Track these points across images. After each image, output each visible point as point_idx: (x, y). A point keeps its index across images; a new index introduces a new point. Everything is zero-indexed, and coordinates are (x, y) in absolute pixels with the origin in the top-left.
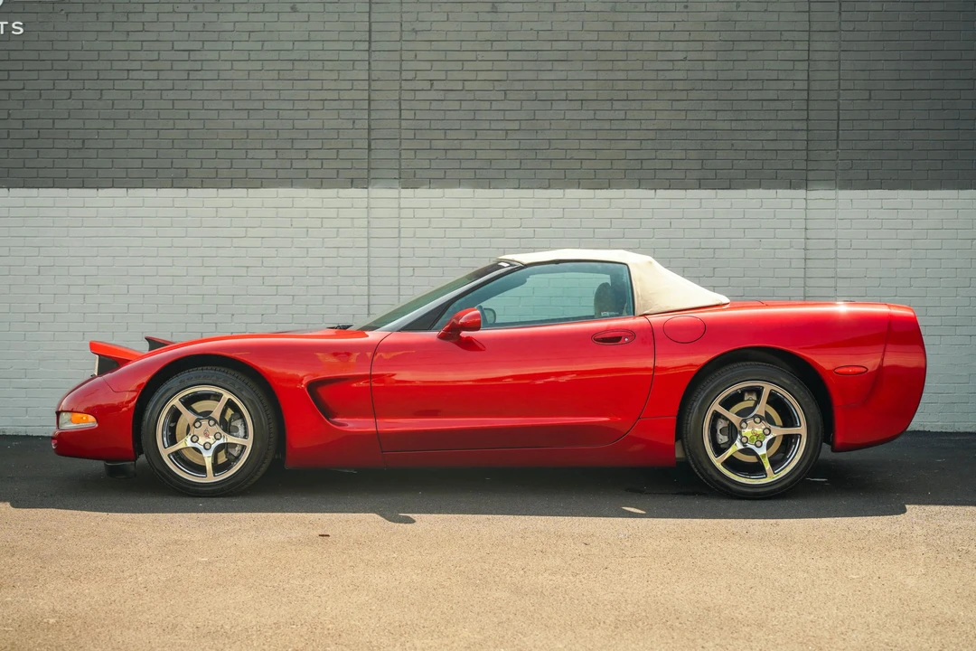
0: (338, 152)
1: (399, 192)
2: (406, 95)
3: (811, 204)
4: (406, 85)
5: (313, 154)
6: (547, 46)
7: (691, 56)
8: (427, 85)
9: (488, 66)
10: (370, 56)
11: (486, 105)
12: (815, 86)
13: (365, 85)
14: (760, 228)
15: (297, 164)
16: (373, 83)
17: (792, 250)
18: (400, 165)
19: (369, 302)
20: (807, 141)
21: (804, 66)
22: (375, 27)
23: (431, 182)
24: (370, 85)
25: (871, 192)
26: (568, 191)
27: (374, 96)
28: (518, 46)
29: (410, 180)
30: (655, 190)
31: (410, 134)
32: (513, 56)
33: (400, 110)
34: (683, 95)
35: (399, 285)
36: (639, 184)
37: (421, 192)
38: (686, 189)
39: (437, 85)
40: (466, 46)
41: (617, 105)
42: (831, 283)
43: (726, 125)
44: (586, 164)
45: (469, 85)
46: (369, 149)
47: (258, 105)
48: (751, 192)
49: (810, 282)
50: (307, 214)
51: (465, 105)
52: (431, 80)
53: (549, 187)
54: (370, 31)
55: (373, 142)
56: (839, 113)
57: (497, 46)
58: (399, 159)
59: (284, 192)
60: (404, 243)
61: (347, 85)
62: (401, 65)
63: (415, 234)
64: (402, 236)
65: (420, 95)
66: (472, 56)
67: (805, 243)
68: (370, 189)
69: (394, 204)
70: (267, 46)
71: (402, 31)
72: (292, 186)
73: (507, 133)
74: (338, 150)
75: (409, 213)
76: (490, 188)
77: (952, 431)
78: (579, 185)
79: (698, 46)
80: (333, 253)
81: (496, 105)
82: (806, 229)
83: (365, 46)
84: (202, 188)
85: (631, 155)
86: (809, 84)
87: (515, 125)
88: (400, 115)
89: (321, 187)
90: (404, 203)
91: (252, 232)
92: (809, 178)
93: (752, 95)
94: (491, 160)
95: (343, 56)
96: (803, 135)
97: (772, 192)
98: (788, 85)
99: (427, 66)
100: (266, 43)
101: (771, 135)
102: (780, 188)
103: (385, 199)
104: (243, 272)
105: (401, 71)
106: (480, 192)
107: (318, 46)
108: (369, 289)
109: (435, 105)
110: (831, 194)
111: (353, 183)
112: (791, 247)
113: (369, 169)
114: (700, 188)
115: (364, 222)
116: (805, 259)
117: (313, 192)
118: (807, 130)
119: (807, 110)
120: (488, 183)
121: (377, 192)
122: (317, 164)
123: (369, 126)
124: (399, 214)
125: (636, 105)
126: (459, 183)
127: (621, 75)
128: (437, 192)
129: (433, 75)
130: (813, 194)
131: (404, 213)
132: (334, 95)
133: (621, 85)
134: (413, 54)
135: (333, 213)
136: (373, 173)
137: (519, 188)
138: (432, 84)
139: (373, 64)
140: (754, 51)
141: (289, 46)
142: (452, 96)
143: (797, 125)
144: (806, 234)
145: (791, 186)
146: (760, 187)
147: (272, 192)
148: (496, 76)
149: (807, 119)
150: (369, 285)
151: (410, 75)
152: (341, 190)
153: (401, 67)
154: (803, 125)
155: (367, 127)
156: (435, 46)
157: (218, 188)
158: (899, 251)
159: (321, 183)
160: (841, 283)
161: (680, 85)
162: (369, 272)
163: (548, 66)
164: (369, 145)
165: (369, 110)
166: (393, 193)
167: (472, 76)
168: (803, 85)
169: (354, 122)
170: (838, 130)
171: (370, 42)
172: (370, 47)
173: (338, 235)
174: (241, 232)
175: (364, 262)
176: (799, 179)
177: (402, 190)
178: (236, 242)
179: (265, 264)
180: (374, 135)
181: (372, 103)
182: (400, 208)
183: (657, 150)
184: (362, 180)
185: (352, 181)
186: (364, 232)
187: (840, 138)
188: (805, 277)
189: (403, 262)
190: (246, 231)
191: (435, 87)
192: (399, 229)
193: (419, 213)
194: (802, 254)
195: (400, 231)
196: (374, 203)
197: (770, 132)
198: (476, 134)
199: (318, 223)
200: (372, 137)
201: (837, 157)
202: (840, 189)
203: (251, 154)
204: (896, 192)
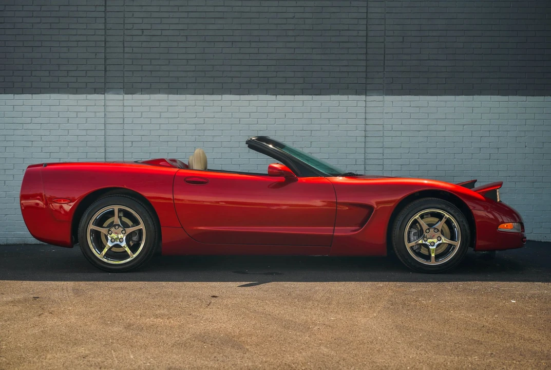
0: (86, 72)
2: (128, 38)
3: (369, 104)
4: (127, 32)
5: (71, 74)
6: (211, 9)
7: (297, 15)
8: (140, 32)
9: (176, 21)
10: (105, 15)
11: (175, 45)
12: (371, 34)
13: (102, 32)
14: (339, 118)
15: (61, 80)
16: (107, 31)
17: (357, 131)
18: (124, 81)
20: (366, 66)
21: (364, 22)
23: (143, 91)
24: (105, 32)
25: (404, 97)
26: (224, 96)
27: (108, 39)
28: (194, 9)
29: (130, 89)
30: (276, 95)
31: (129, 62)
32: (191, 15)
33: (124, 47)
34: (293, 39)
35: (123, 152)
36: (267, 92)
37: (138, 96)
38: (294, 95)
39: (146, 32)
40: (163, 9)
41: (253, 45)
42: (380, 151)
43: (319, 57)
44: (235, 80)
45: (165, 33)
46: (105, 71)
47: (38, 44)
48: (333, 97)
49: (368, 151)
50: (68, 110)
51: (163, 45)
52: (142, 29)
53: (213, 94)
55: (108, 67)
56: (385, 50)
57: (181, 9)
58: (123, 77)
60: (126, 127)
61: (92, 32)
63: (132, 122)
64: (125, 122)
65: (136, 38)
66: (166, 15)
67: (365, 127)
68: (106, 95)
69: (121, 103)
70: (44, 8)
72: (59, 93)
73: (188, 61)
75: (129, 109)
76: (177, 94)
78: (231, 92)
79: (302, 10)
80: (84, 133)
81: (181, 45)
82: (366, 119)
83: (103, 9)
84: (5, 93)
85: (262, 74)
86: (367, 33)
87: (193, 57)
88: (124, 50)
89: (76, 93)
90: (126, 103)
91: (35, 120)
92: (367, 88)
93: (333, 39)
94: (178, 77)
95: (89, 15)
96: (364, 63)
97: (345, 97)
98: (355, 33)
99: (140, 21)
100: (39, 9)
101: (345, 63)
102: (350, 95)
103: (114, 100)
104: (29, 144)
105: (124, 24)
106: (171, 97)
107: (75, 8)
108: (105, 154)
109: (144, 45)
110: (380, 98)
111: (96, 91)
112: (357, 129)
113: (105, 83)
114: (302, 94)
115: (102, 115)
116: (365, 137)
117: (71, 96)
118: (366, 60)
119: (366, 48)
120: (176, 91)
121: (110, 96)
122: (74, 79)
124: (123, 110)
125: (264, 45)
126: (159, 91)
127: (256, 27)
128: (146, 96)
129: (144, 27)
130: (369, 98)
131: (126, 109)
132: (84, 38)
133: (256, 33)
134: (131, 14)
135: (83, 109)
136: (108, 85)
137: (194, 94)
138: (143, 32)
139: (107, 19)
140: (334, 13)
141: (57, 8)
142: (155, 39)
143: (360, 57)
144: (365, 122)
145: (357, 93)
146: (338, 94)
147: (47, 96)
148: (181, 27)
149: (366, 54)
151: (129, 26)
152: (88, 95)
153: (124, 21)
154: (363, 57)
155: (104, 57)
156: (144, 9)
157: (14, 94)
158: (420, 132)
159: (76, 91)
160: (386, 151)
161: (290, 33)
162: (105, 144)
163: (212, 21)
164: (105, 68)
165: (105, 47)
166: (120, 97)
167: (167, 27)
168: (364, 33)
169: (96, 54)
170: (384, 60)
171: (105, 6)
172: (105, 9)
173: (86, 122)
174: (29, 120)
175: (102, 138)
176: (362, 88)
177: (125, 95)
178: (26, 126)
179: (43, 140)
180: (108, 62)
181: (107, 43)
182: (124, 106)
183: (277, 72)
184: (103, 90)
185: (95, 90)
186: (102, 121)
187: (386, 65)
188: (365, 148)
189: (126, 138)
190: (32, 119)
191: (144, 34)
192: (124, 118)
193: (135, 109)
194: (363, 133)
195: (124, 120)
196: (108, 103)
197: (344, 61)
198: (169, 62)
199: (74, 115)
200: (107, 63)
201: (384, 76)
202: (385, 95)
203: (34, 74)
204: (418, 97)
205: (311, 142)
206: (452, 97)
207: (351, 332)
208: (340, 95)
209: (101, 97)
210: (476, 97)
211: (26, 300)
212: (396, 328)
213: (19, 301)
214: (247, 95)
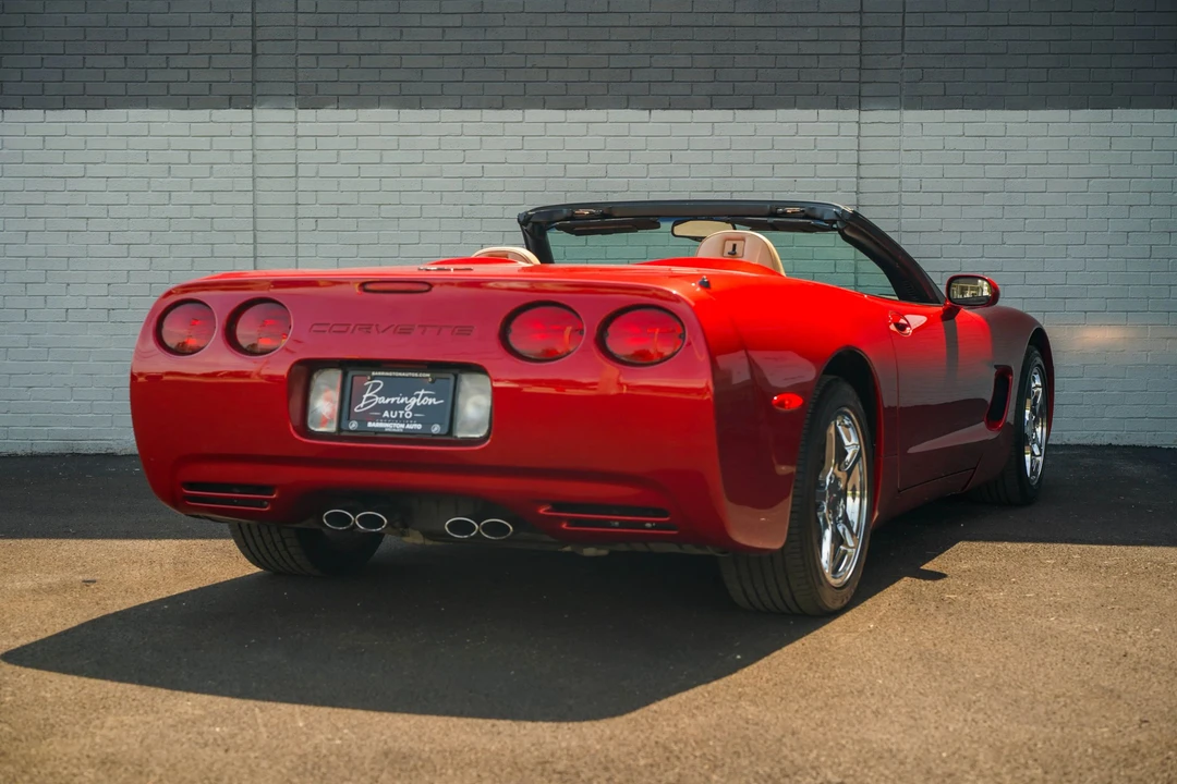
0: (210, 58)
1: (296, 114)
3: (865, 130)
5: (175, 62)
14: (795, 163)
15: (153, 76)
17: (839, 193)
18: (297, 77)
20: (861, 41)
23: (339, 101)
25: (949, 113)
26: (528, 112)
29: (310, 97)
30: (650, 110)
31: (310, 33)
35: (297, 243)
36: (627, 103)
37: (328, 114)
38: (692, 109)
43: (748, 20)
44: (554, 75)
46: (254, 54)
48: (783, 114)
50: (169, 144)
53: (502, 107)
55: (259, 44)
56: (904, 2)
58: (295, 69)
59: (136, 114)
60: (303, 184)
63: (317, 173)
64: (299, 175)
67: (858, 183)
68: (255, 110)
69: (290, 130)
72: (147, 106)
73: (444, 31)
74: (210, 55)
75: (310, 143)
76: (421, 108)
77: (1059, 443)
78: (544, 103)
80: (205, 198)
82: (859, 164)
84: (24, 108)
85: (616, 62)
87: (456, 20)
88: (296, 6)
89: (188, 107)
90: (302, 129)
91: (93, 170)
92: (863, 93)
94: (422, 69)
96: (855, 34)
97: (810, 114)
101: (811, 34)
102: (823, 108)
103: (275, 123)
104: (81, 224)
106: (408, 114)
108: (255, 248)
110: (894, 115)
111: (231, 102)
112: (838, 189)
113: (254, 82)
115: (248, 156)
116: (857, 206)
117: (176, 114)
120: (418, 101)
121: (265, 114)
122: (182, 75)
123: (253, 22)
124: (296, 144)
126: (378, 101)
128: (349, 114)
130: (868, 116)
131: (304, 143)
135: (204, 143)
136: (259, 88)
137: (460, 108)
143: (847, 20)
144: (858, 173)
145: (838, 105)
146: (794, 105)
147: (120, 114)
149: (861, 11)
150: (255, 243)
152: (214, 111)
154: (854, 20)
155: (250, 23)
157: (45, 109)
158: (986, 195)
159: (188, 101)
160: (907, 240)
162: (254, 225)
164: (254, 48)
166: (287, 115)
169: (232, 17)
170: (903, 27)
173: (211, 174)
174: (78, 170)
175: (248, 211)
176: (850, 95)
177: (300, 111)
178: (72, 184)
179: (111, 214)
180: (260, 34)
182: (296, 136)
183: (652, 55)
184: (244, 96)
185: (230, 99)
186: (248, 170)
187: (906, 38)
189: (302, 211)
190: (85, 168)
192: (296, 165)
193: (323, 143)
194: (853, 199)
195: (297, 167)
196: (261, 129)
197: (809, 30)
198: (402, 33)
199: (183, 157)
200: (258, 37)
201: (903, 64)
202: (905, 109)
203: (90, 61)
204: (983, 112)
206: (1062, 114)
207: (814, 668)
208: (799, 108)
209: (245, 114)
210: (1120, 113)
211: (66, 587)
212: (921, 659)
213: (51, 590)
214: (583, 109)
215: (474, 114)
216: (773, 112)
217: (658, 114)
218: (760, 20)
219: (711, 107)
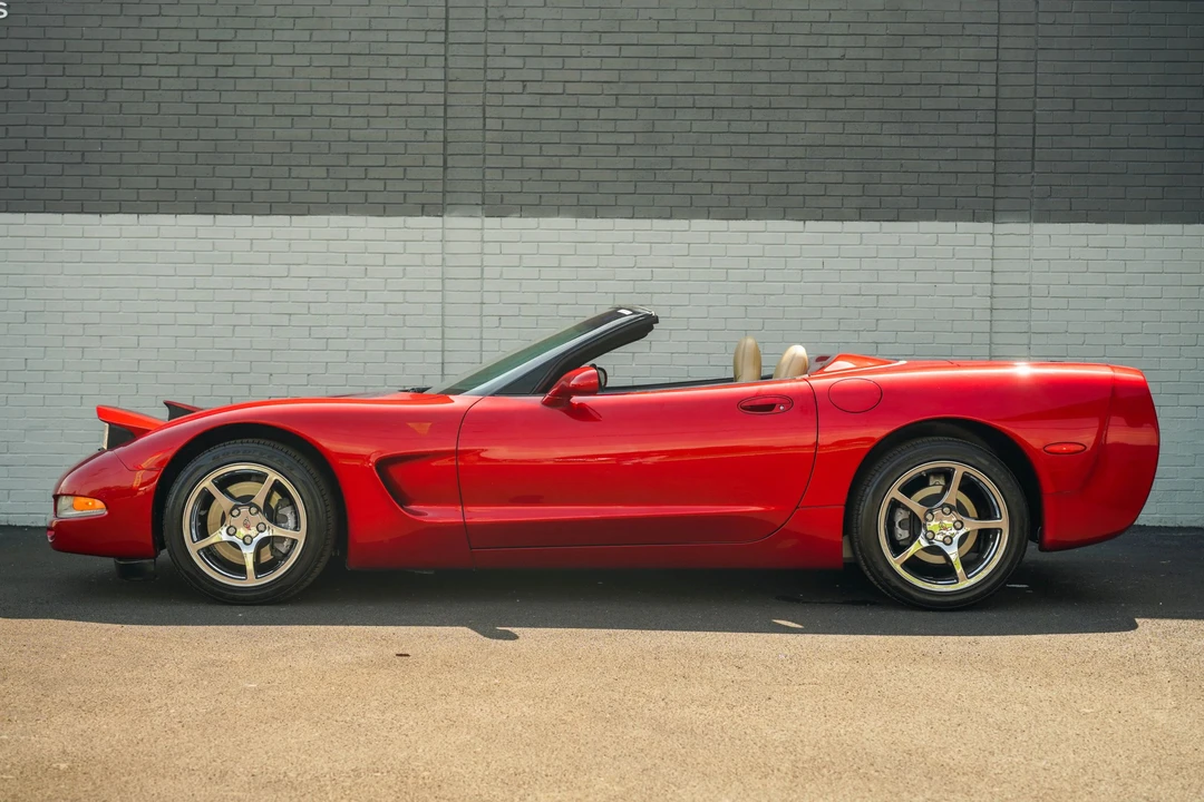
0: (405, 170)
1: (483, 221)
2: (493, 100)
3: (1000, 241)
4: (491, 87)
5: (373, 173)
6: (670, 39)
7: (851, 53)
8: (518, 87)
9: (596, 63)
10: (446, 51)
11: (592, 113)
12: (1005, 92)
13: (440, 87)
14: (936, 270)
15: (353, 185)
16: (450, 84)
17: (975, 297)
18: (484, 188)
19: (443, 359)
20: (995, 161)
21: (992, 67)
22: (453, 13)
23: (523, 210)
24: (446, 87)
25: (1074, 226)
26: (694, 222)
27: (452, 100)
28: (634, 39)
29: (496, 205)
30: (805, 221)
31: (496, 149)
32: (626, 51)
33: (485, 118)
34: (840, 103)
35: (481, 338)
36: (784, 214)
37: (512, 222)
38: (843, 221)
39: (531, 88)
40: (568, 39)
41: (757, 115)
42: (1024, 339)
43: (895, 141)
44: (718, 189)
45: (571, 88)
46: (445, 167)
47: (305, 110)
48: (925, 225)
49: (998, 338)
50: (366, 248)
51: (566, 113)
52: (523, 81)
53: (671, 217)
54: (447, 19)
55: (449, 158)
56: (1034, 127)
57: (606, 39)
58: (483, 180)
59: (339, 220)
60: (488, 285)
61: (418, 86)
62: (485, 61)
63: (501, 275)
64: (485, 276)
65: (509, 100)
66: (574, 51)
67: (992, 289)
68: (445, 217)
69: (476, 236)
70: (317, 36)
71: (487, 18)
72: (347, 213)
73: (618, 149)
74: (405, 168)
75: (494, 248)
76: (596, 217)
77: (1172, 525)
78: (708, 214)
79: (860, 41)
80: (399, 297)
81: (604, 114)
82: (992, 271)
83: (441, 37)
84: (234, 214)
85: (773, 177)
86: (997, 91)
87: (629, 139)
88: (484, 125)
89: (384, 213)
90: (488, 235)
91: (295, 271)
92: (997, 207)
93: (927, 104)
94: (598, 182)
95: (414, 49)
96: (990, 154)
97: (950, 226)
98: (972, 91)
99: (518, 63)
100: (315, 33)
101: (950, 154)
102: (961, 221)
103: (463, 229)
104: (284, 320)
105: (485, 69)
106: (584, 222)
107: (381, 36)
108: (443, 343)
109: (529, 113)
110: (1024, 228)
111: (423, 210)
112: (974, 294)
113: (444, 192)
114: (860, 220)
115: (437, 259)
116: (992, 309)
117: (374, 221)
118: (995, 148)
119: (995, 123)
120: (596, 211)
121: (455, 221)
122: (379, 185)
123: (445, 138)
124: (482, 249)
125: (782, 114)
126: (558, 210)
127: (763, 77)
128: (531, 222)
129: (525, 75)
130: (1001, 228)
131: (489, 248)
132: (401, 99)
133: (762, 90)
134: (500, 48)
135: (398, 247)
136: (449, 199)
137: (632, 218)
138: (524, 86)
139: (450, 59)
140: (928, 48)
141: (344, 36)
142: (549, 100)
143: (983, 142)
144: (992, 279)
145: (975, 218)
146: (934, 218)
147: (322, 219)
148: (603, 76)
149: (995, 135)
150: (443, 338)
151: (497, 75)
152: (408, 218)
153: (485, 64)
154: (989, 142)
155: (442, 139)
156: (528, 37)
157: (253, 214)
158: (1108, 301)
159: (384, 209)
160: (1035, 339)
161: (836, 90)
162: (443, 322)
163: (671, 64)
164: (445, 162)
165: (445, 118)
166: (475, 222)
167: (575, 76)
168: (991, 92)
170: (1034, 148)
171: (446, 31)
172: (446, 39)
173: (404, 275)
174: (282, 270)
175: (437, 309)
176: (985, 209)
177: (486, 219)
178: (276, 283)
179: (312, 311)
180: (451, 149)
181: (449, 109)
182: (483, 241)
183: (806, 171)
184: (435, 206)
185: (423, 207)
186: (438, 272)
187: (1036, 158)
188: (991, 332)
189: (487, 309)
190: (289, 269)
191: (528, 90)
192: (482, 267)
193: (507, 248)
194: (987, 302)
195: (482, 270)
196: (451, 235)
197: (949, 150)
198: (580, 149)
199: (379, 260)
200: (449, 152)
201: (1032, 182)
202: (1036, 222)
203: (295, 172)
204: (1105, 226)
205: (878, 320)
206: (1176, 228)
208: (939, 221)
209: (435, 221)
214: (743, 219)
215: (646, 223)
216: (916, 224)
217: (811, 225)
218: (905, 141)
219: (860, 219)
